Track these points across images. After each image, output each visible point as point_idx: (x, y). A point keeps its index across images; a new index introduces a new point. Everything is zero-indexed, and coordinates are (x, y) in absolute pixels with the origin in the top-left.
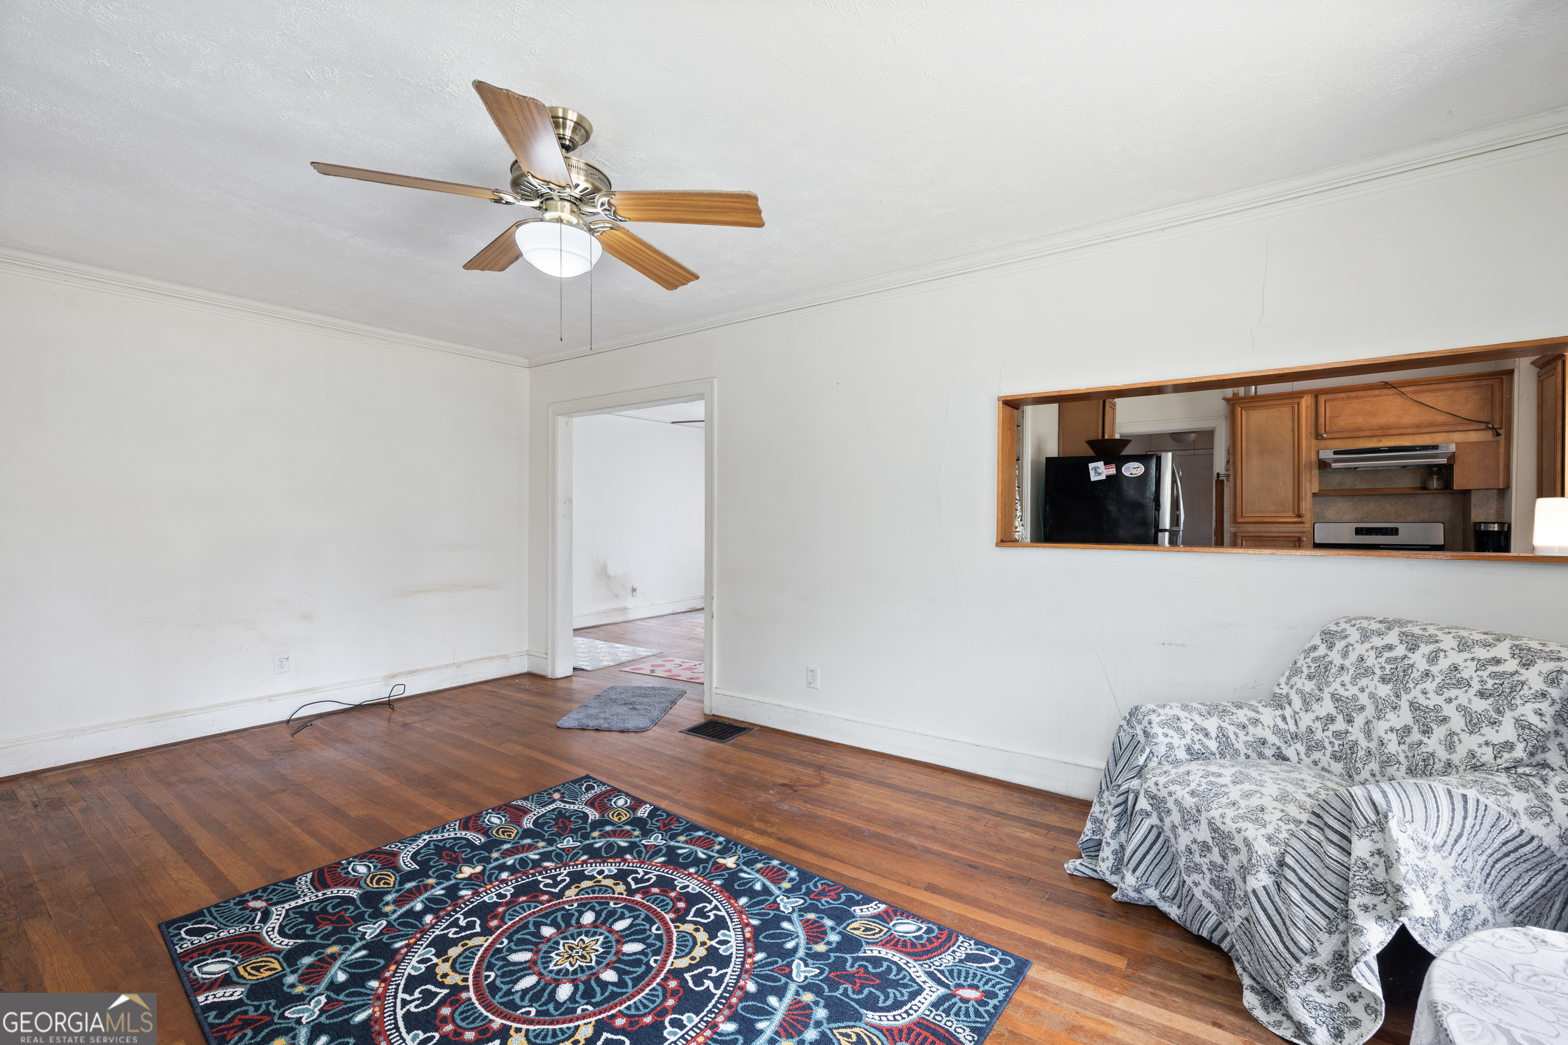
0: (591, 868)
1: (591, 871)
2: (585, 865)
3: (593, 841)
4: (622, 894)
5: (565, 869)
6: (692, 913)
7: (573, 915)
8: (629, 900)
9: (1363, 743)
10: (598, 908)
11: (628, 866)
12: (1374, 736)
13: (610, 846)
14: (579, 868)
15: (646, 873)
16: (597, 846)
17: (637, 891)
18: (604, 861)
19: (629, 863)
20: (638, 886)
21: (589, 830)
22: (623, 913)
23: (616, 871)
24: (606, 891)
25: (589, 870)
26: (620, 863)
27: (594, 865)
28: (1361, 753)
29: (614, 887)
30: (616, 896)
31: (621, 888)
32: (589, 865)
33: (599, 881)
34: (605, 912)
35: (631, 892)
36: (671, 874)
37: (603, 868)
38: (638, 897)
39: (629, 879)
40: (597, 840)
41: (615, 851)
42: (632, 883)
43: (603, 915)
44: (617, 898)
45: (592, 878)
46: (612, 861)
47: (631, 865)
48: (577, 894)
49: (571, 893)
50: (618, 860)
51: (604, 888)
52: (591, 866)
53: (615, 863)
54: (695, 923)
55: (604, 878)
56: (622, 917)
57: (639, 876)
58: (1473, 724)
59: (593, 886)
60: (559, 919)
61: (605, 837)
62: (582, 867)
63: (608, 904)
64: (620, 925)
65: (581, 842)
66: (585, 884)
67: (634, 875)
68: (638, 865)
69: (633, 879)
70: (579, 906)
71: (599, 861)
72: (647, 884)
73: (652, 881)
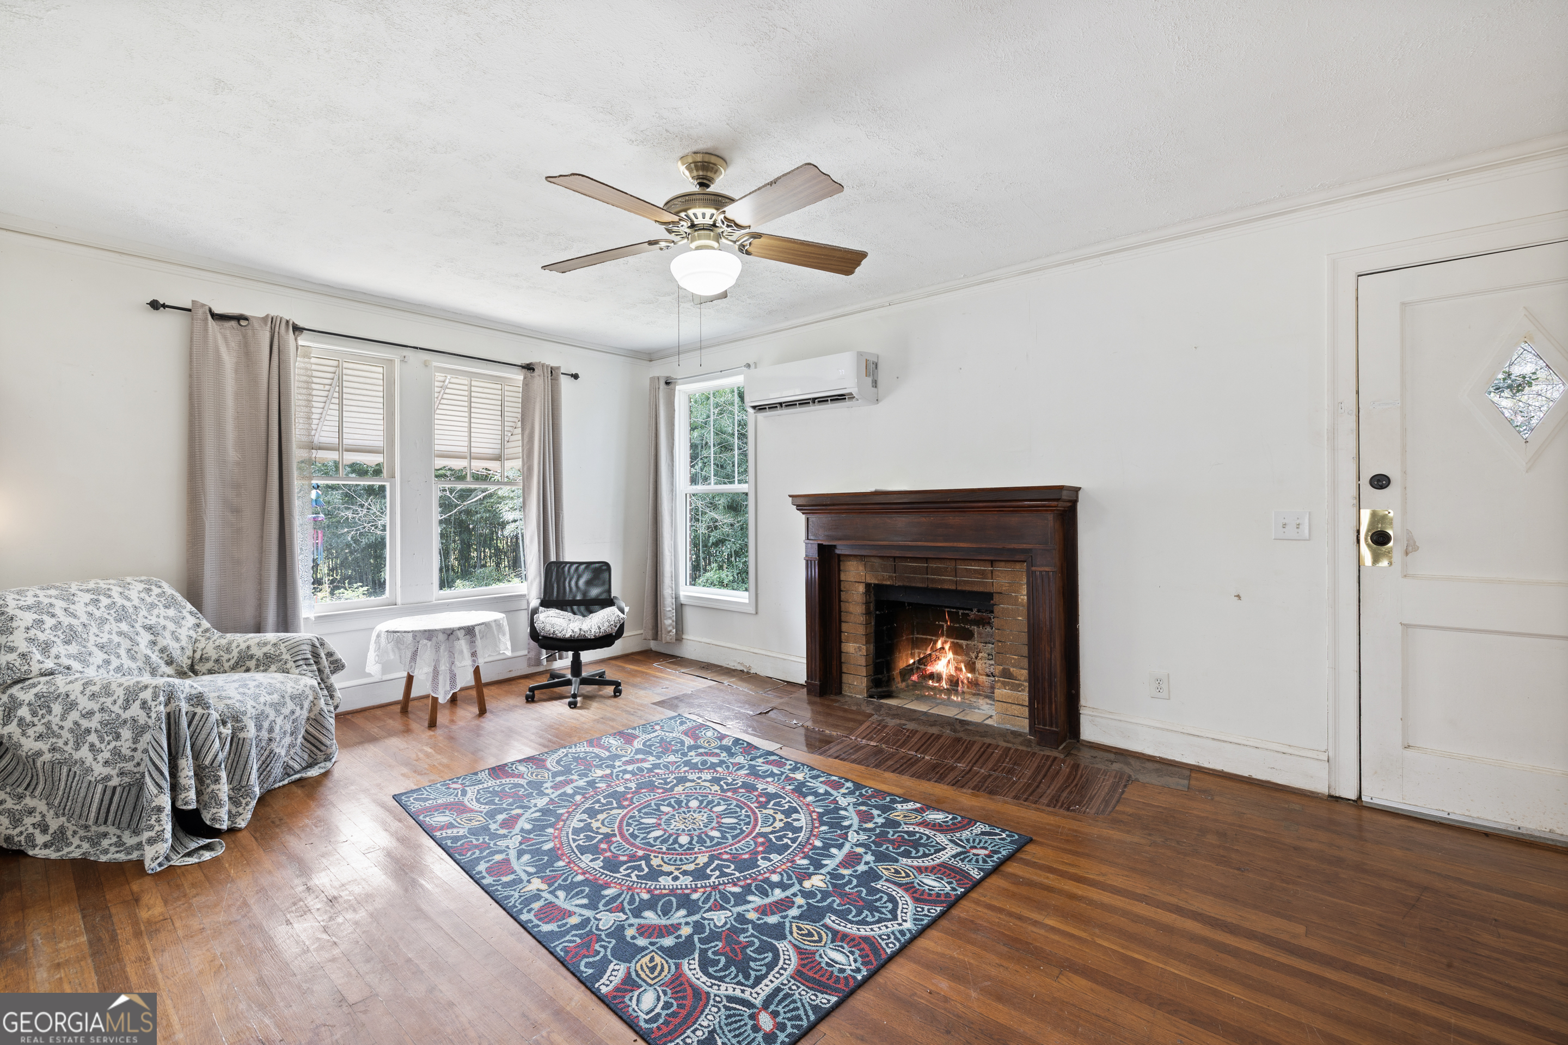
0: (686, 883)
1: (686, 880)
2: (693, 886)
3: (689, 919)
4: (655, 856)
5: (714, 882)
6: (597, 839)
7: (697, 842)
8: (648, 850)
10: (676, 846)
11: (646, 884)
13: (666, 911)
14: (699, 884)
15: (629, 875)
16: (683, 912)
17: (641, 858)
18: (673, 892)
19: (645, 888)
20: (639, 863)
21: (696, 938)
22: (655, 841)
23: (660, 879)
24: (670, 860)
25: (686, 881)
26: (655, 888)
27: (684, 887)
29: (662, 863)
30: (660, 855)
31: (655, 862)
32: (689, 887)
33: (676, 869)
34: (670, 843)
35: (647, 858)
36: (603, 874)
37: (673, 883)
38: (640, 853)
39: (646, 870)
40: (683, 921)
41: (660, 904)
42: (644, 866)
43: (671, 841)
44: (659, 853)
45: (685, 873)
46: (664, 891)
47: (643, 886)
48: (696, 858)
49: (702, 859)
50: (657, 892)
51: (671, 863)
52: (686, 885)
53: (660, 889)
54: (597, 833)
55: (672, 873)
56: (656, 839)
57: (636, 872)
59: (682, 865)
60: (708, 841)
61: (672, 925)
62: (696, 885)
63: (668, 849)
64: (658, 833)
65: (704, 919)
66: (691, 867)
67: (642, 874)
68: (635, 886)
69: (643, 870)
70: (693, 849)
71: (679, 892)
72: (629, 864)
73: (625, 867)
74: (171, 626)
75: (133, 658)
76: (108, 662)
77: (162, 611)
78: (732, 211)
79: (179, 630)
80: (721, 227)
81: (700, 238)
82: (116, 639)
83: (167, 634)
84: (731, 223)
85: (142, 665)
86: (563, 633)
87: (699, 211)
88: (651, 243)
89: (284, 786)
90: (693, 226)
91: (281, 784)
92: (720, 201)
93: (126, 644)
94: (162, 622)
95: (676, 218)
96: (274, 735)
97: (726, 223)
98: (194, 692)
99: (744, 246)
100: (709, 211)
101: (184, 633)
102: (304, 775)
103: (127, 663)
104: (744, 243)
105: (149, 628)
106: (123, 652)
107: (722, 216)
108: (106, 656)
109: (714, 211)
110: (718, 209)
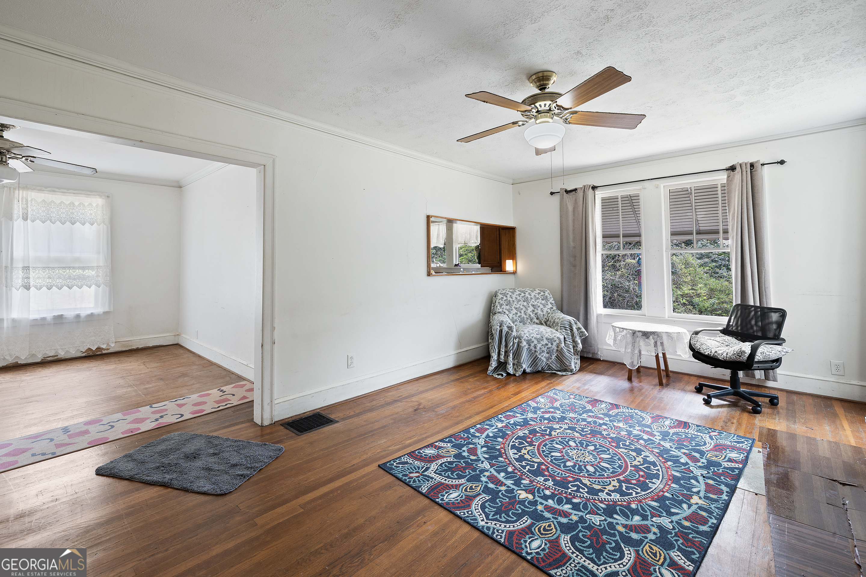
9: (525, 317)
12: (527, 314)
28: (525, 319)
58: (544, 306)
74: (541, 306)
75: (526, 314)
76: (517, 314)
77: (540, 301)
78: (561, 101)
79: (544, 308)
80: (554, 110)
81: (541, 117)
82: (522, 307)
83: (539, 309)
84: (559, 107)
85: (528, 317)
86: (705, 351)
87: (542, 103)
88: (514, 123)
89: (549, 373)
90: (538, 112)
91: (548, 372)
92: (554, 96)
93: (524, 309)
94: (539, 304)
95: (529, 108)
96: (537, 350)
97: (557, 108)
98: (510, 325)
99: (567, 119)
100: (548, 103)
101: (545, 310)
102: (556, 372)
103: (523, 315)
104: (567, 118)
105: (533, 306)
106: (523, 312)
107: (555, 104)
108: (517, 312)
109: (550, 102)
110: (552, 101)
